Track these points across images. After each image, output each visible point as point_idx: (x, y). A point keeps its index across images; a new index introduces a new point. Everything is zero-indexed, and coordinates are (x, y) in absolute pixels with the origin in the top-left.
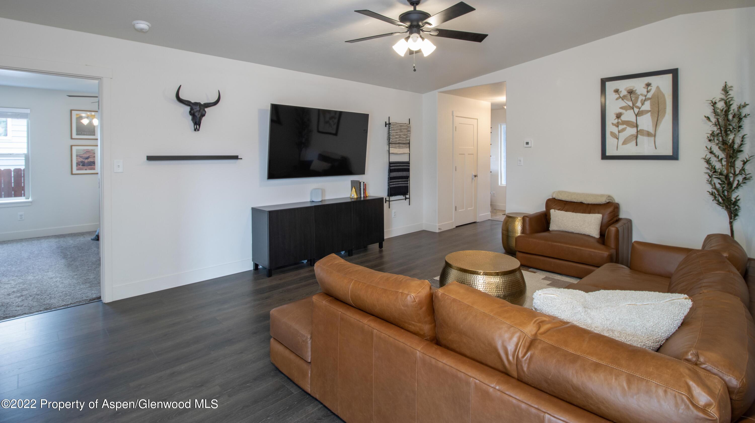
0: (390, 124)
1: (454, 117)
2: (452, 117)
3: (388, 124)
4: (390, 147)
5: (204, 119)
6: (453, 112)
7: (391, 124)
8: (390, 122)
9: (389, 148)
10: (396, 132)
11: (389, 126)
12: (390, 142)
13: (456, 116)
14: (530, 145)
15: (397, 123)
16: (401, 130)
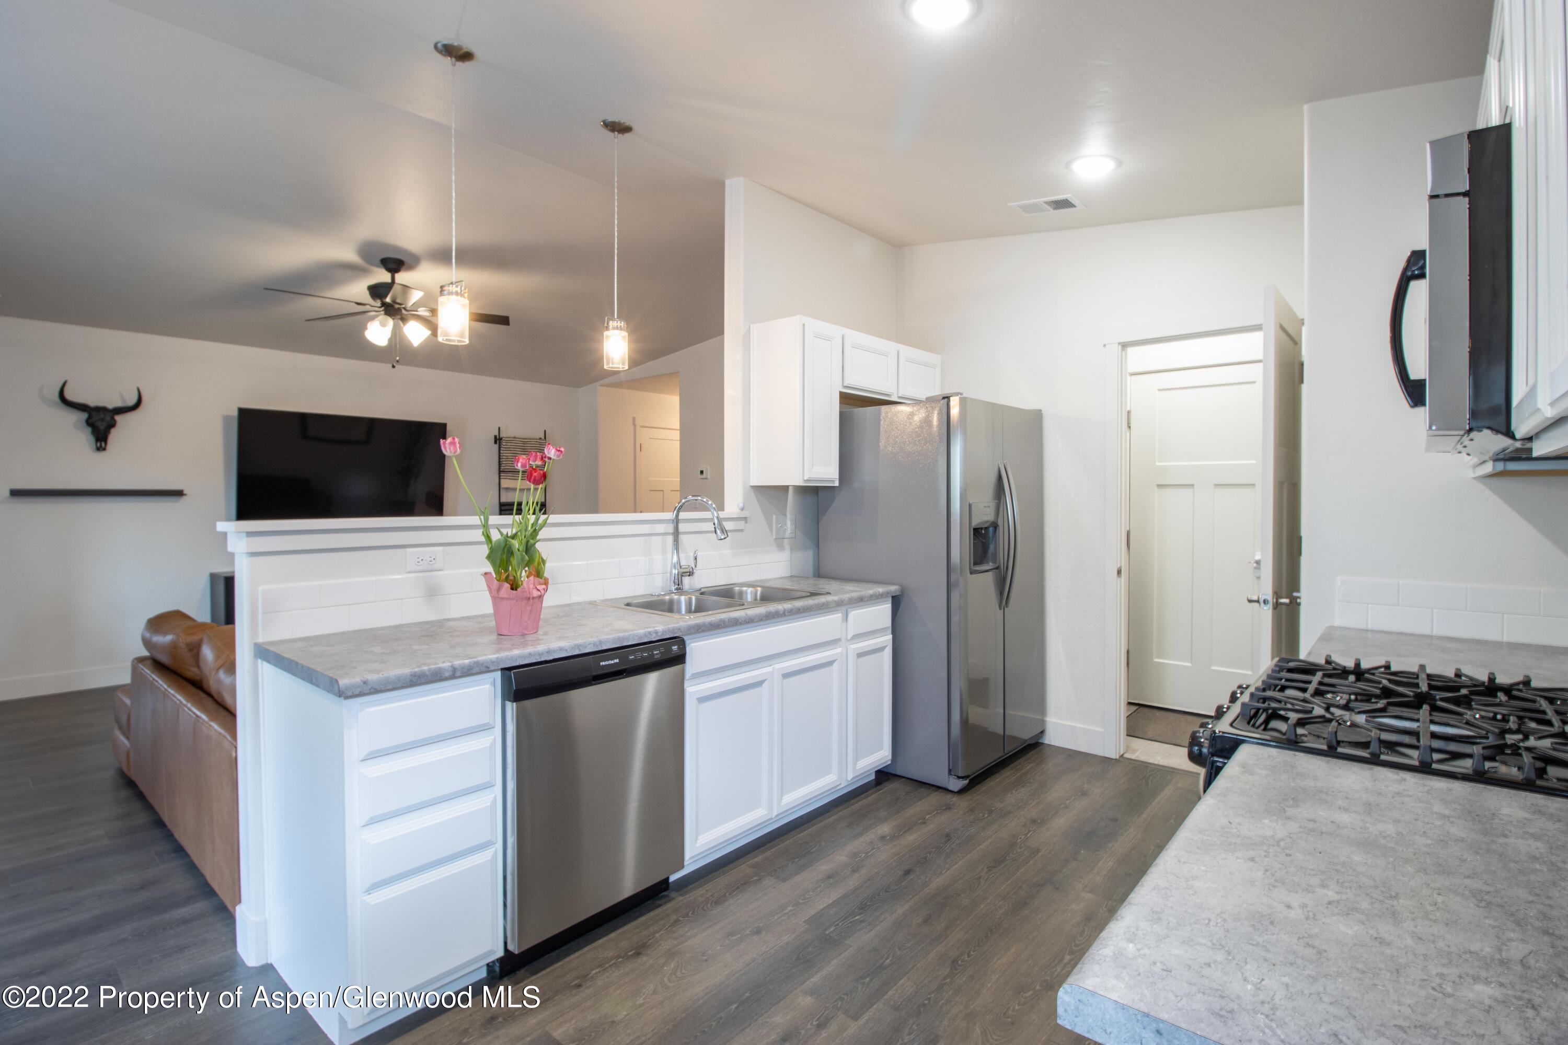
0: (500, 439)
1: (638, 428)
2: (632, 427)
3: (498, 440)
4: (501, 477)
5: (113, 431)
6: (634, 419)
7: (503, 439)
8: (501, 436)
9: (500, 479)
10: (514, 452)
11: (500, 443)
12: (501, 470)
13: (642, 427)
14: (704, 476)
15: (517, 437)
16: (524, 449)
